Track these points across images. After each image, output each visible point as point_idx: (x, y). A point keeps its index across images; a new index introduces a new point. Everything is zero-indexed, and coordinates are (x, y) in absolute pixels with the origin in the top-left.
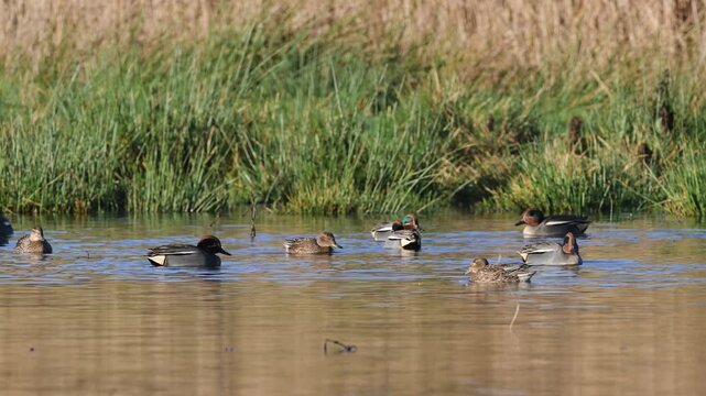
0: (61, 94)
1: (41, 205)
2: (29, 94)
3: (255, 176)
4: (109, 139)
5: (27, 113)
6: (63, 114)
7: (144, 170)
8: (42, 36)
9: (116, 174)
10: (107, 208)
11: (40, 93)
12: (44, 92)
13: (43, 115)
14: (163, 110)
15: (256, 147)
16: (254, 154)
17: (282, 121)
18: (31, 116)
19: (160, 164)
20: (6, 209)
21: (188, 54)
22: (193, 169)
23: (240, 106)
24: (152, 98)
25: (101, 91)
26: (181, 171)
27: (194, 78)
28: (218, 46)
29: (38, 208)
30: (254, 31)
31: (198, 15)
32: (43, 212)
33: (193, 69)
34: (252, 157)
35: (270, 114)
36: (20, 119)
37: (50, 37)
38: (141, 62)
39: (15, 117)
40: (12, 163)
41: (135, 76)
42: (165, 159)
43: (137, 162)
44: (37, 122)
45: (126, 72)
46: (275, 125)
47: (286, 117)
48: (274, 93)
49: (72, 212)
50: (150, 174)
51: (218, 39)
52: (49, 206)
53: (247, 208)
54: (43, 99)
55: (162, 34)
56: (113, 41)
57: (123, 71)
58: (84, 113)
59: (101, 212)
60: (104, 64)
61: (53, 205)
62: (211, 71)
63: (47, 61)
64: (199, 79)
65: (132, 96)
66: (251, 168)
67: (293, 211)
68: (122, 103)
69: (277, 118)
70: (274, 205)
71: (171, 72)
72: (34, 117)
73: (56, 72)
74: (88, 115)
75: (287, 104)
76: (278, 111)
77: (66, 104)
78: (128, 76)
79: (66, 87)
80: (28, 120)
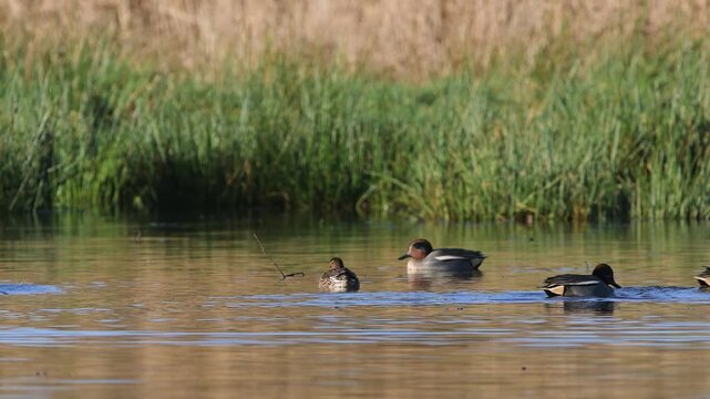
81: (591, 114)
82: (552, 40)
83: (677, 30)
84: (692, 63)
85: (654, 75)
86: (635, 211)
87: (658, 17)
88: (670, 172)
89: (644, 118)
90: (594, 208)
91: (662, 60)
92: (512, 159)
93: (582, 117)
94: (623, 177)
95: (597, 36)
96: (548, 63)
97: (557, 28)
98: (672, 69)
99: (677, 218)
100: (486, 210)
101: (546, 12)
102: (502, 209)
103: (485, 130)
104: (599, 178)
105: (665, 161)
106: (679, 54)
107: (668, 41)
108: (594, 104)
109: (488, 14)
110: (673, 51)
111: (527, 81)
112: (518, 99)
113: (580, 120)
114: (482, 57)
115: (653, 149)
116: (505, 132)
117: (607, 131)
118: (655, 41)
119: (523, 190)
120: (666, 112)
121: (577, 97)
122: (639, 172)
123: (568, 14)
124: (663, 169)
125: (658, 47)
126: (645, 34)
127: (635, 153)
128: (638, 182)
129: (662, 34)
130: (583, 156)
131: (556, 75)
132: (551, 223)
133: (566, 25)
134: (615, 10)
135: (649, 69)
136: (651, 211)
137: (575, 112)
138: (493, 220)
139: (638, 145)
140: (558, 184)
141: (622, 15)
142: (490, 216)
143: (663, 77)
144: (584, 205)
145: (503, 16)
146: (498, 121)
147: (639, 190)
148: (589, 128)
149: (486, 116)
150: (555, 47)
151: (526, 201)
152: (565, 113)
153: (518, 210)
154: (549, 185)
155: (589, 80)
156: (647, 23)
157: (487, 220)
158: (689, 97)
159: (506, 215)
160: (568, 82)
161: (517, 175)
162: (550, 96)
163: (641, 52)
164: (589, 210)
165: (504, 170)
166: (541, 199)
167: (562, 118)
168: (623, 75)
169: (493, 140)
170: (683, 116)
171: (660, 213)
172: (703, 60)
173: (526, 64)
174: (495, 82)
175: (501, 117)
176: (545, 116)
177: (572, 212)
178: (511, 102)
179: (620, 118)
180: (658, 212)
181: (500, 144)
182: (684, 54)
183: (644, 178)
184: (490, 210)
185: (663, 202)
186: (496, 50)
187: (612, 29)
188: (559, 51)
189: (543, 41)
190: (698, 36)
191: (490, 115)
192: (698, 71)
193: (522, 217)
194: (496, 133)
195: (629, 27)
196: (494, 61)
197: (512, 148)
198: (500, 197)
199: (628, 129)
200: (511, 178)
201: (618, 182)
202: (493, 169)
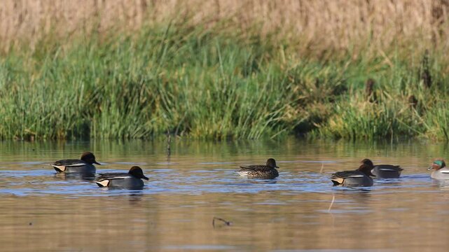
0: (49, 65)
1: (36, 134)
2: (29, 65)
3: (170, 116)
4: (79, 93)
5: (27, 76)
6: (50, 77)
7: (100, 112)
8: (37, 28)
9: (83, 115)
10: (77, 135)
11: (36, 64)
12: (38, 64)
13: (38, 77)
14: (113, 74)
15: (170, 98)
16: (169, 102)
17: (187, 82)
18: (30, 78)
19: (111, 108)
20: (14, 136)
21: (128, 39)
22: (131, 112)
23: (160, 72)
24: (105, 67)
25: (74, 62)
26: (123, 113)
27: (132, 54)
28: (147, 35)
29: (34, 135)
30: (170, 25)
31: (135, 15)
32: (38, 139)
33: (131, 48)
34: (168, 104)
35: (179, 77)
36: (23, 80)
37: (43, 29)
38: (99, 45)
39: (20, 78)
40: (18, 107)
41: (95, 53)
42: (114, 105)
43: (96, 107)
44: (34, 82)
45: (89, 50)
46: (183, 84)
47: (189, 79)
48: (182, 64)
49: (55, 138)
50: (104, 114)
51: (147, 30)
52: (41, 134)
53: (165, 136)
54: (38, 68)
55: (112, 27)
56: (81, 32)
57: (88, 49)
58: (63, 76)
59: (73, 138)
60: (76, 46)
61: (43, 134)
62: (142, 50)
63: (40, 43)
64: (135, 55)
65: (93, 67)
66: (167, 111)
67: (193, 137)
68: (87, 70)
69: (184, 80)
70: (182, 134)
71: (118, 51)
72: (33, 79)
73: (45, 50)
74: (65, 77)
75: (191, 71)
76: (184, 76)
77: (52, 71)
78: (91, 54)
79: (52, 59)
80: (28, 81)
81: (67, 78)
82: (45, 36)
83: (117, 30)
84: (125, 49)
85: (103, 56)
86: (93, 133)
87: (106, 23)
88: (113, 112)
89: (98, 81)
90: (69, 132)
91: (107, 47)
92: (22, 103)
93: (62, 80)
94: (86, 114)
95: (71, 34)
96: (43, 49)
97: (47, 29)
98: (114, 52)
99: (117, 137)
100: (7, 133)
101: (41, 20)
102: (17, 132)
103: (7, 87)
104: (72, 114)
105: (110, 105)
106: (118, 44)
107: (112, 36)
108: (69, 73)
109: (8, 22)
110: (113, 42)
111: (31, 59)
112: (25, 70)
113: (61, 82)
114: (5, 46)
115: (103, 98)
116: (18, 88)
117: (77, 88)
118: (104, 37)
119: (28, 121)
120: (110, 77)
121: (59, 69)
122: (95, 112)
123: (54, 22)
124: (109, 110)
125: (106, 40)
126: (98, 32)
127: (92, 101)
128: (94, 117)
129: (108, 32)
130: (63, 103)
131: (48, 57)
132: (45, 140)
133: (53, 28)
134: (81, 19)
135: (100, 52)
136: (101, 133)
137: (59, 77)
138: (11, 139)
139: (94, 96)
140: (49, 118)
141: (85, 22)
142: (10, 137)
143: (108, 57)
144: (64, 131)
145: (17, 22)
146: (14, 82)
147: (95, 121)
148: (67, 86)
149: (7, 80)
150: (46, 40)
151: (30, 128)
152: (53, 78)
153: (26, 133)
154: (43, 119)
155: (66, 59)
156: (99, 26)
157: (8, 139)
158: (124, 69)
159: (19, 136)
160: (55, 59)
161: (25, 113)
162: (44, 68)
163: (96, 43)
164: (66, 133)
165: (17, 110)
166: (38, 127)
167: (51, 81)
168: (86, 56)
169: (11, 93)
170: (120, 79)
171: (107, 135)
172: (131, 47)
173: (30, 50)
174: (13, 60)
175: (15, 80)
176: (41, 79)
177: (57, 134)
178: (21, 72)
179: (84, 80)
180: (105, 135)
181: (15, 95)
182: (121, 44)
183: (98, 115)
184: (10, 133)
185: (108, 129)
186: (13, 42)
187: (80, 29)
188: (49, 43)
189: (40, 36)
190: (129, 34)
191: (9, 79)
192: (129, 54)
193: (28, 138)
194: (13, 89)
195: (89, 29)
196: (11, 49)
197: (22, 98)
198: (15, 125)
199: (89, 86)
200: (22, 115)
201: (83, 117)
202: (11, 110)
